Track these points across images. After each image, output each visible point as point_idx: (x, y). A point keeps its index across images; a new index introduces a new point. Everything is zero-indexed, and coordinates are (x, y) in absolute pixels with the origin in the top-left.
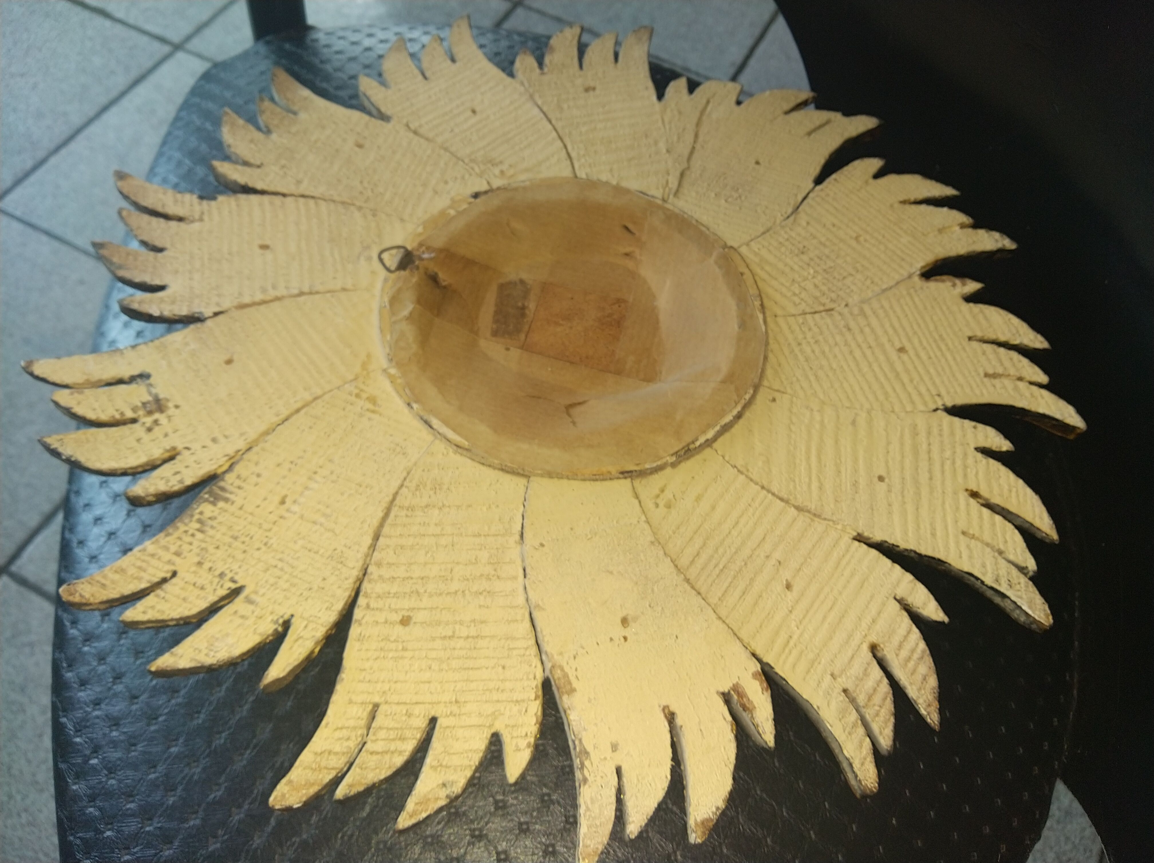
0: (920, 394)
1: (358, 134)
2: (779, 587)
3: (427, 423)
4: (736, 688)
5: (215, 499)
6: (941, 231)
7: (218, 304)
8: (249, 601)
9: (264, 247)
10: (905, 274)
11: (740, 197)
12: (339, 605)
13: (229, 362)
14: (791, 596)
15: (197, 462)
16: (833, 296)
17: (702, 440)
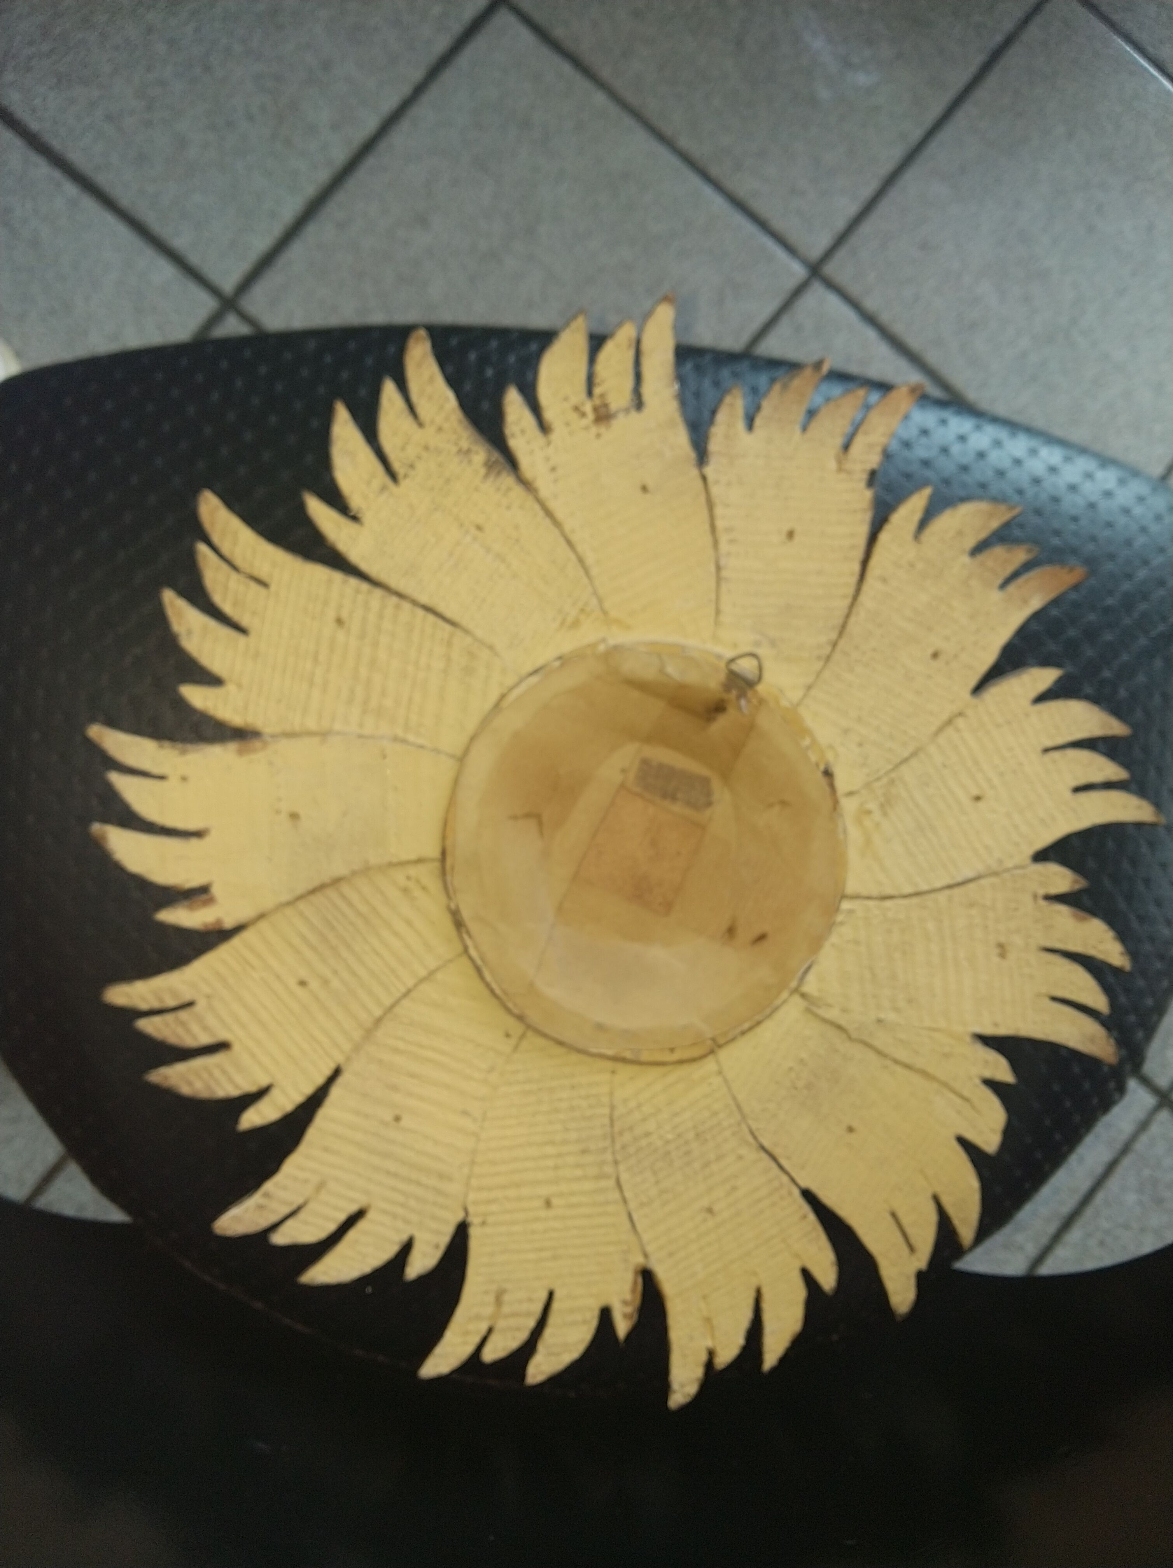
0: (489, 1202)
1: (956, 656)
2: (303, 973)
3: (536, 672)
4: (211, 901)
5: (490, 466)
6: (708, 1320)
7: (717, 482)
8: (384, 488)
9: (791, 534)
10: (650, 1249)
11: (796, 1088)
12: (364, 566)
13: (644, 489)
14: (292, 983)
15: (532, 452)
16: (632, 1150)
17: (469, 942)
